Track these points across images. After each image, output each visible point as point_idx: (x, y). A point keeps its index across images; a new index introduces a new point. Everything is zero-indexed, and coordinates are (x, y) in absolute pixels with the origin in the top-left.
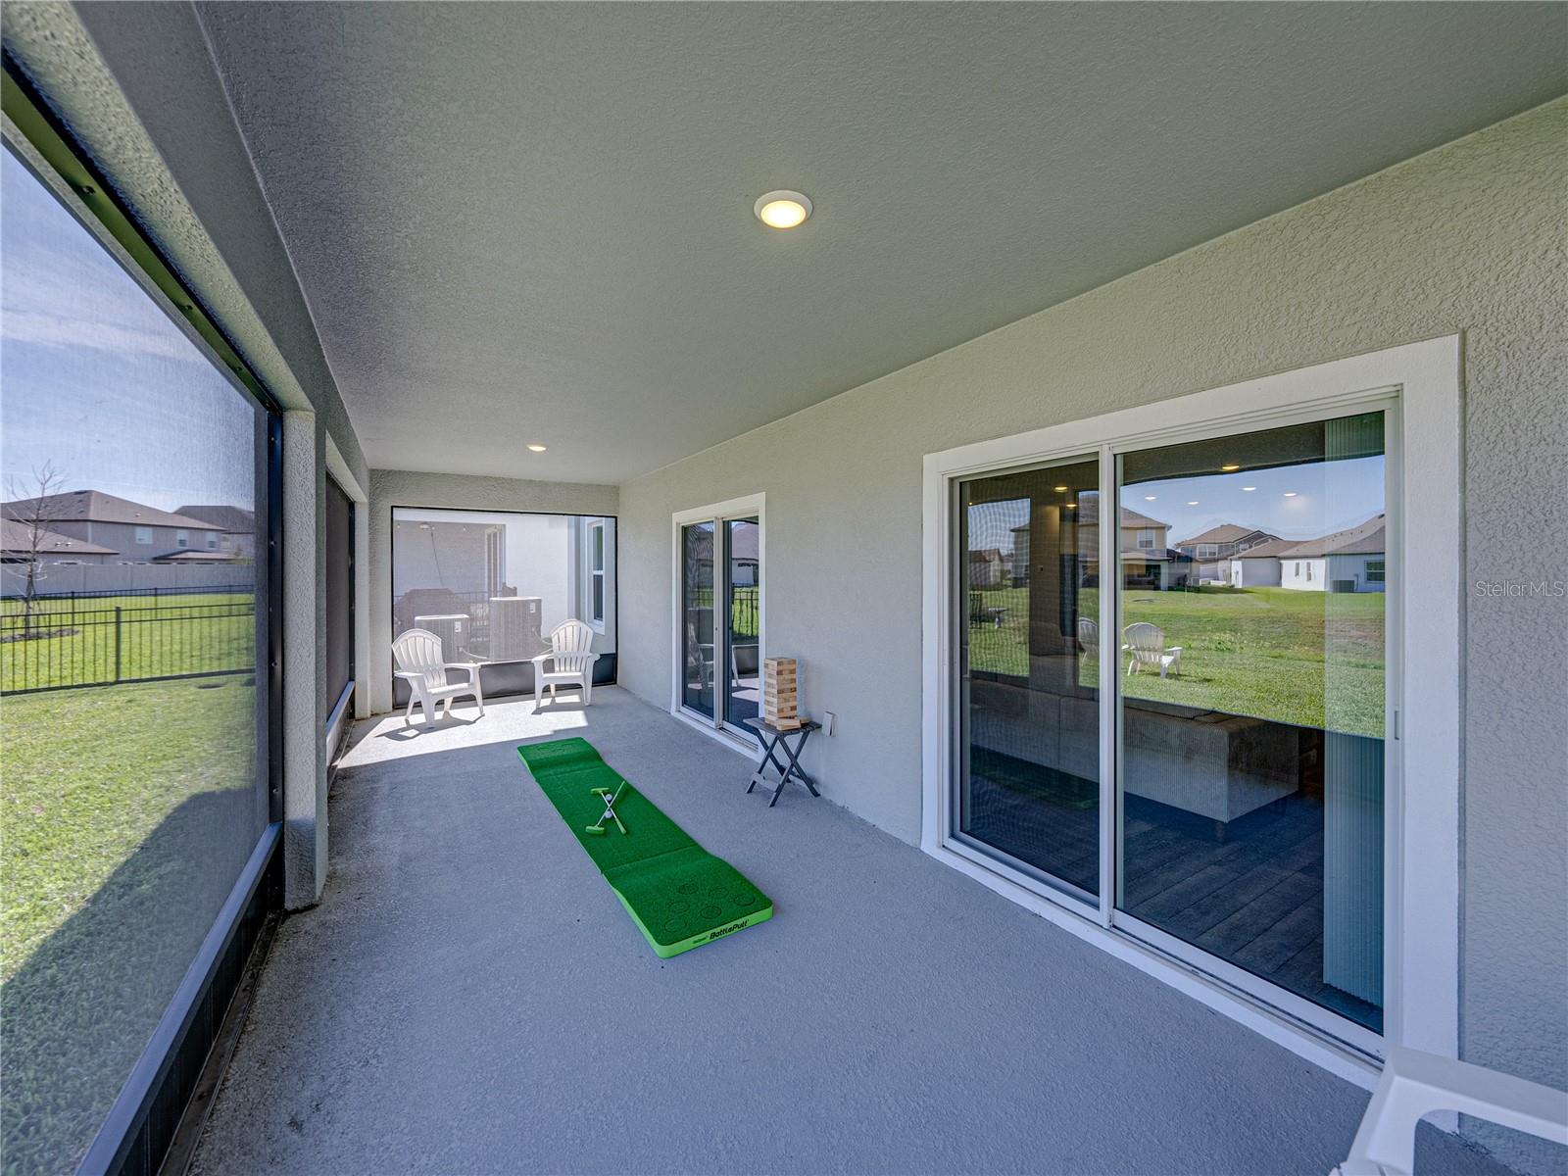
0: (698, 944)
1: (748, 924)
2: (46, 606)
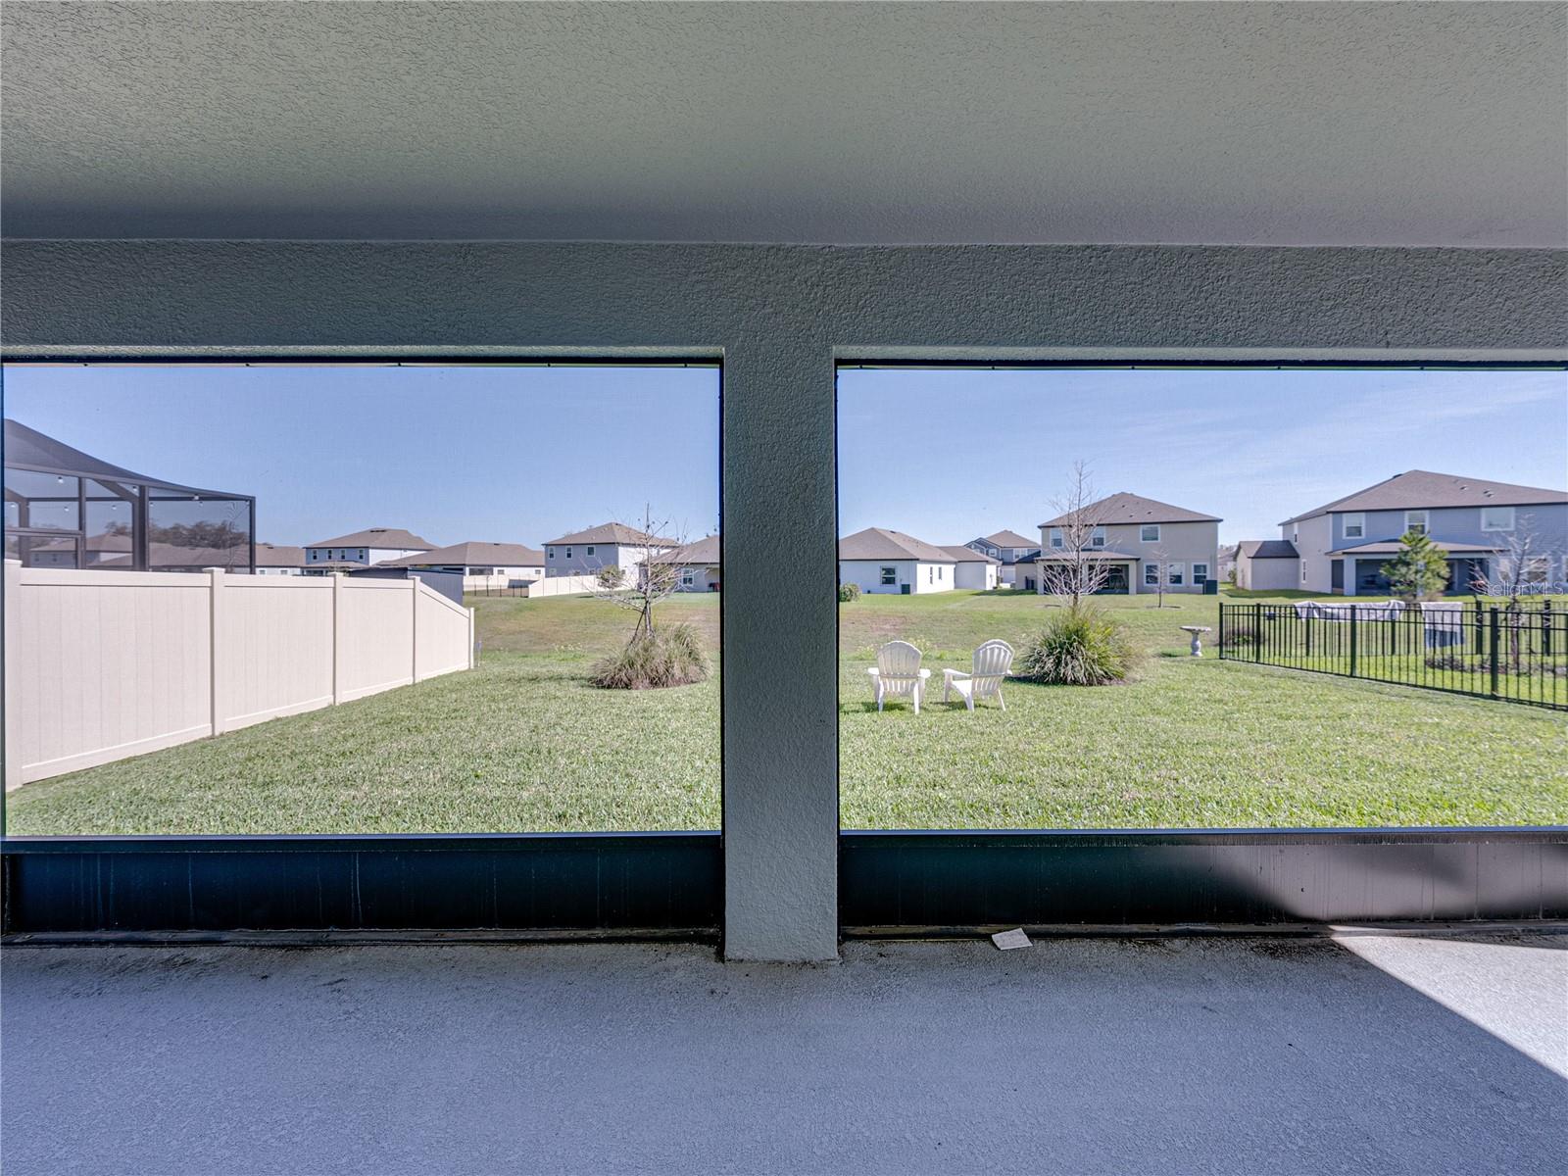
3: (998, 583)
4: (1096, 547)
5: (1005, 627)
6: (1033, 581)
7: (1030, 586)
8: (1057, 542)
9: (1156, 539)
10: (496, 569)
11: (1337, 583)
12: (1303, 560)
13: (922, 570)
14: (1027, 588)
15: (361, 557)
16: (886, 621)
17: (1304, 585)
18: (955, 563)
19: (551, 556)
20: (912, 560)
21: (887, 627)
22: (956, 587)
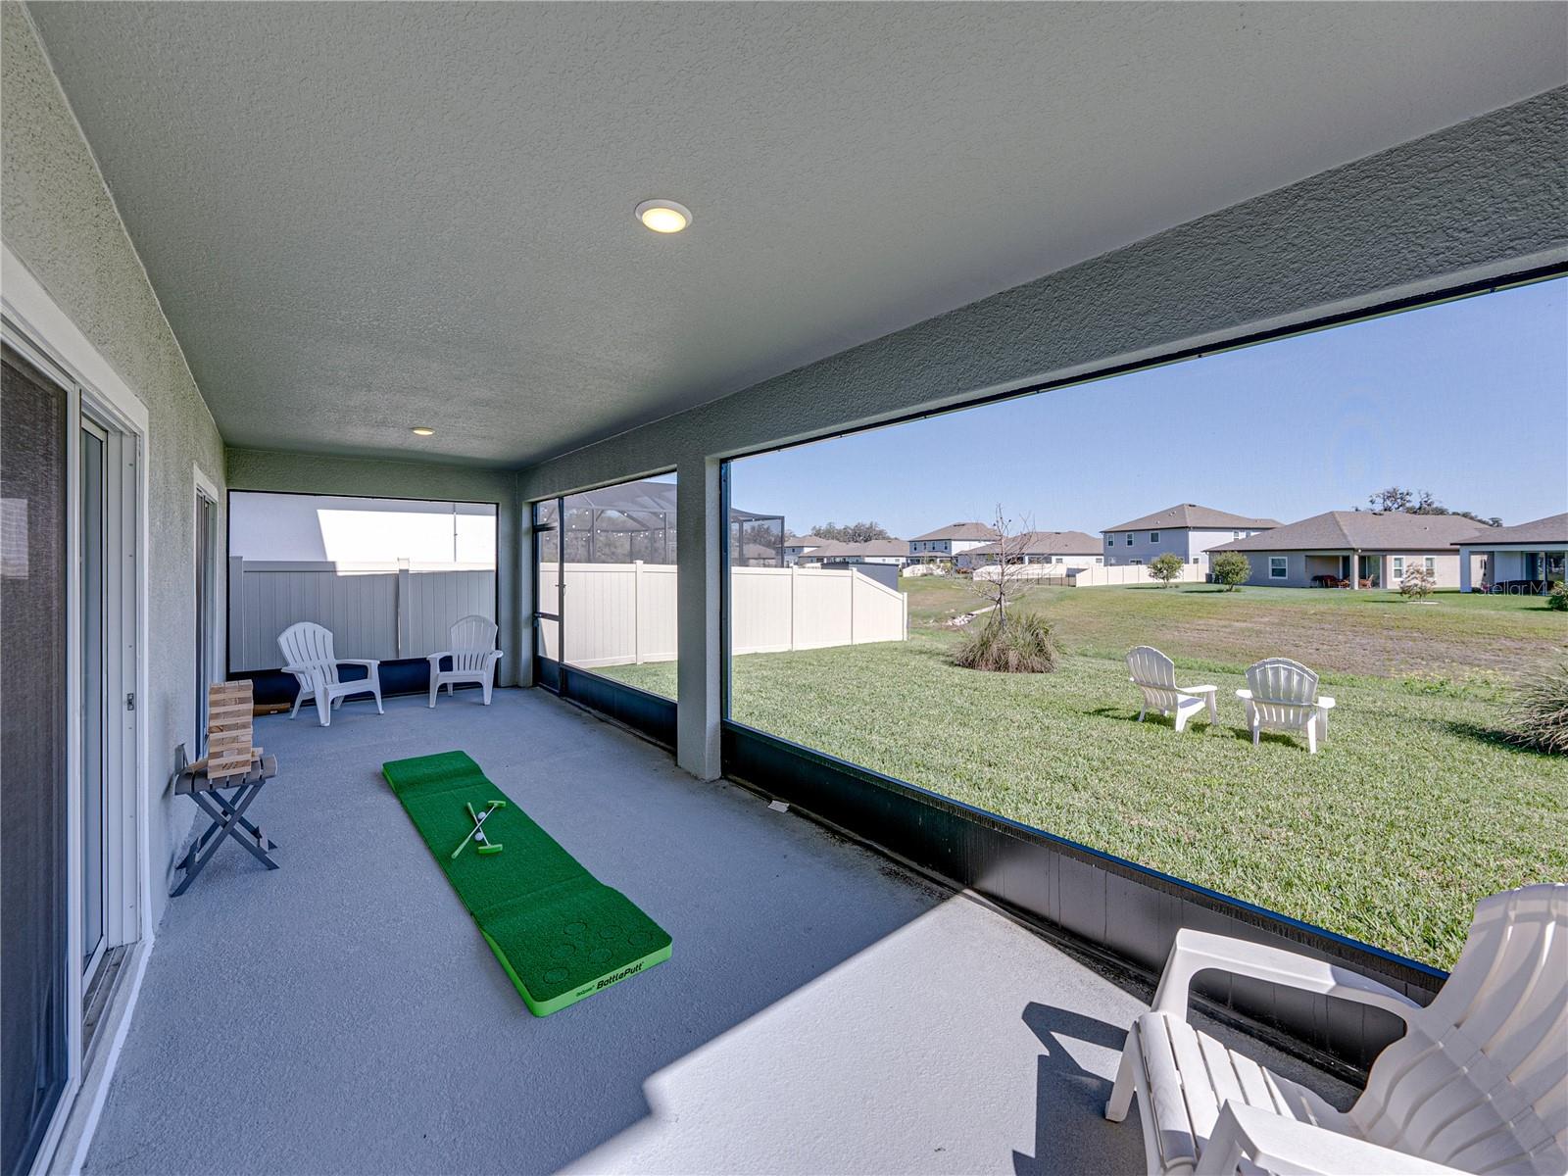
0: (582, 997)
1: (644, 967)
10: (1054, 558)
15: (946, 548)
19: (1111, 543)
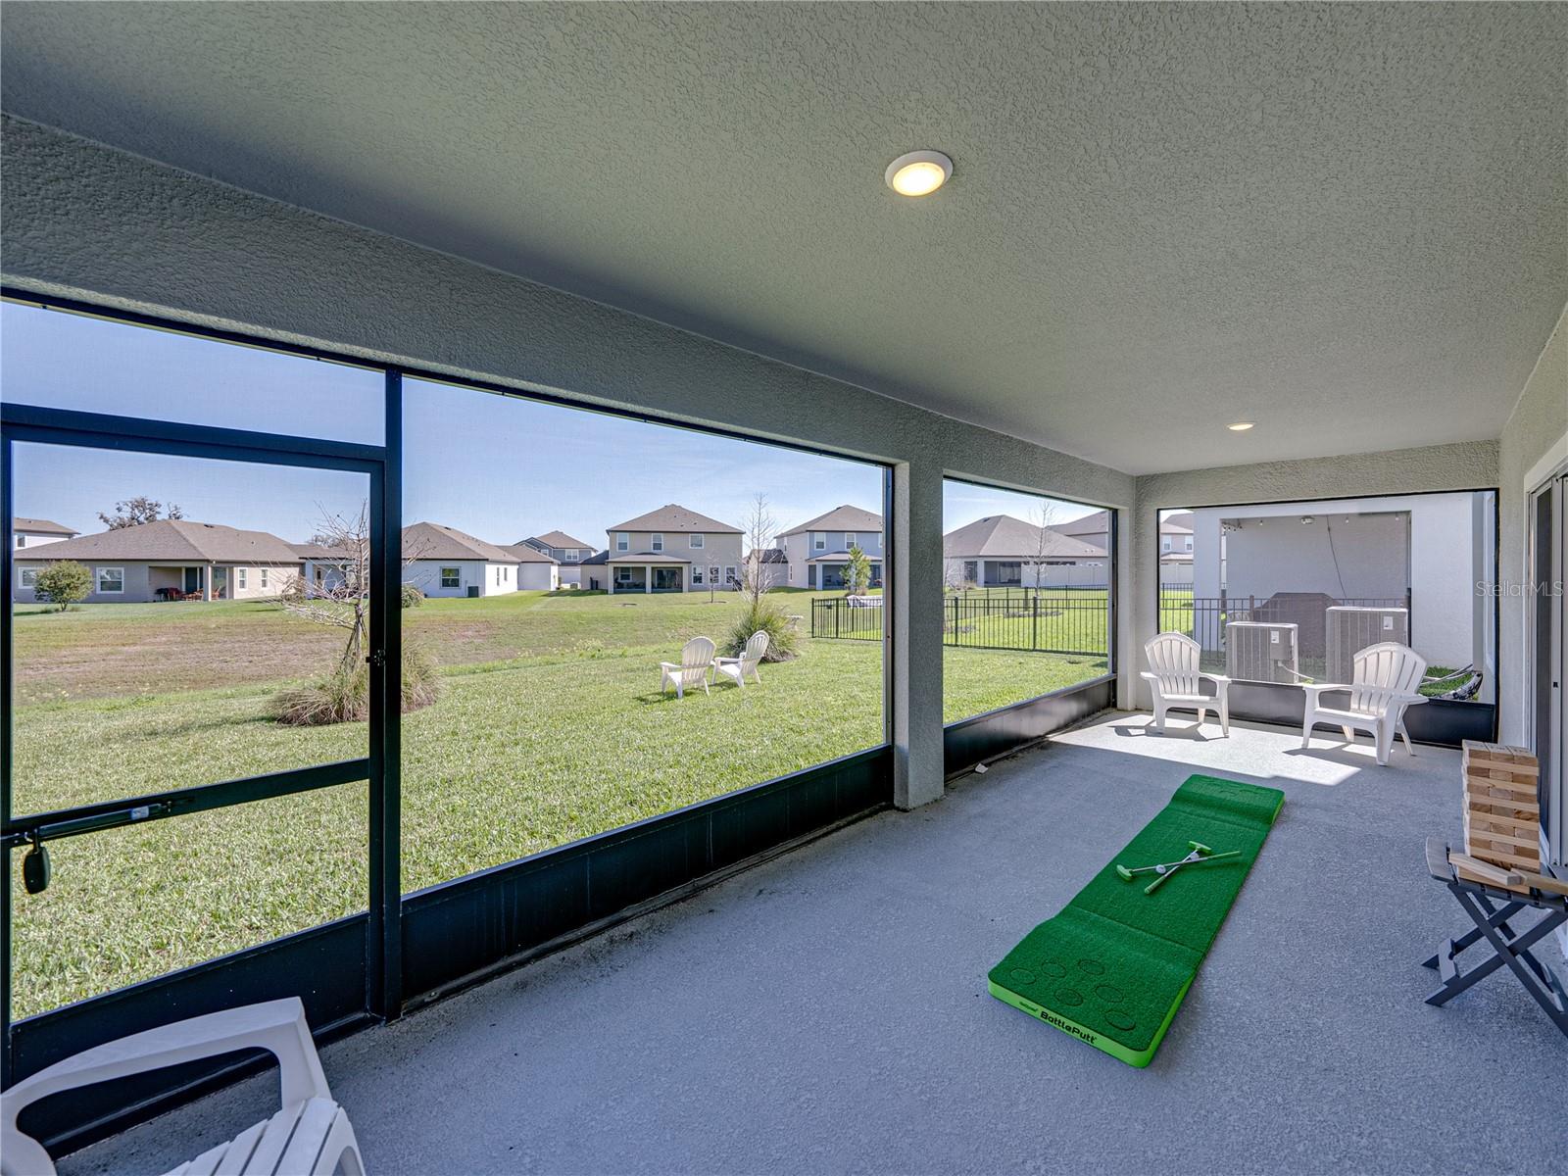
0: (1023, 1008)
1: (1096, 1043)
2: (1046, 594)
3: (559, 584)
4: (656, 551)
5: (595, 626)
6: (597, 582)
7: (595, 587)
8: (623, 546)
9: (701, 545)
11: (812, 582)
12: (790, 565)
13: (490, 570)
14: (592, 588)
16: (467, 628)
17: (792, 583)
18: (519, 564)
20: (479, 560)
21: (470, 633)
22: (519, 589)
